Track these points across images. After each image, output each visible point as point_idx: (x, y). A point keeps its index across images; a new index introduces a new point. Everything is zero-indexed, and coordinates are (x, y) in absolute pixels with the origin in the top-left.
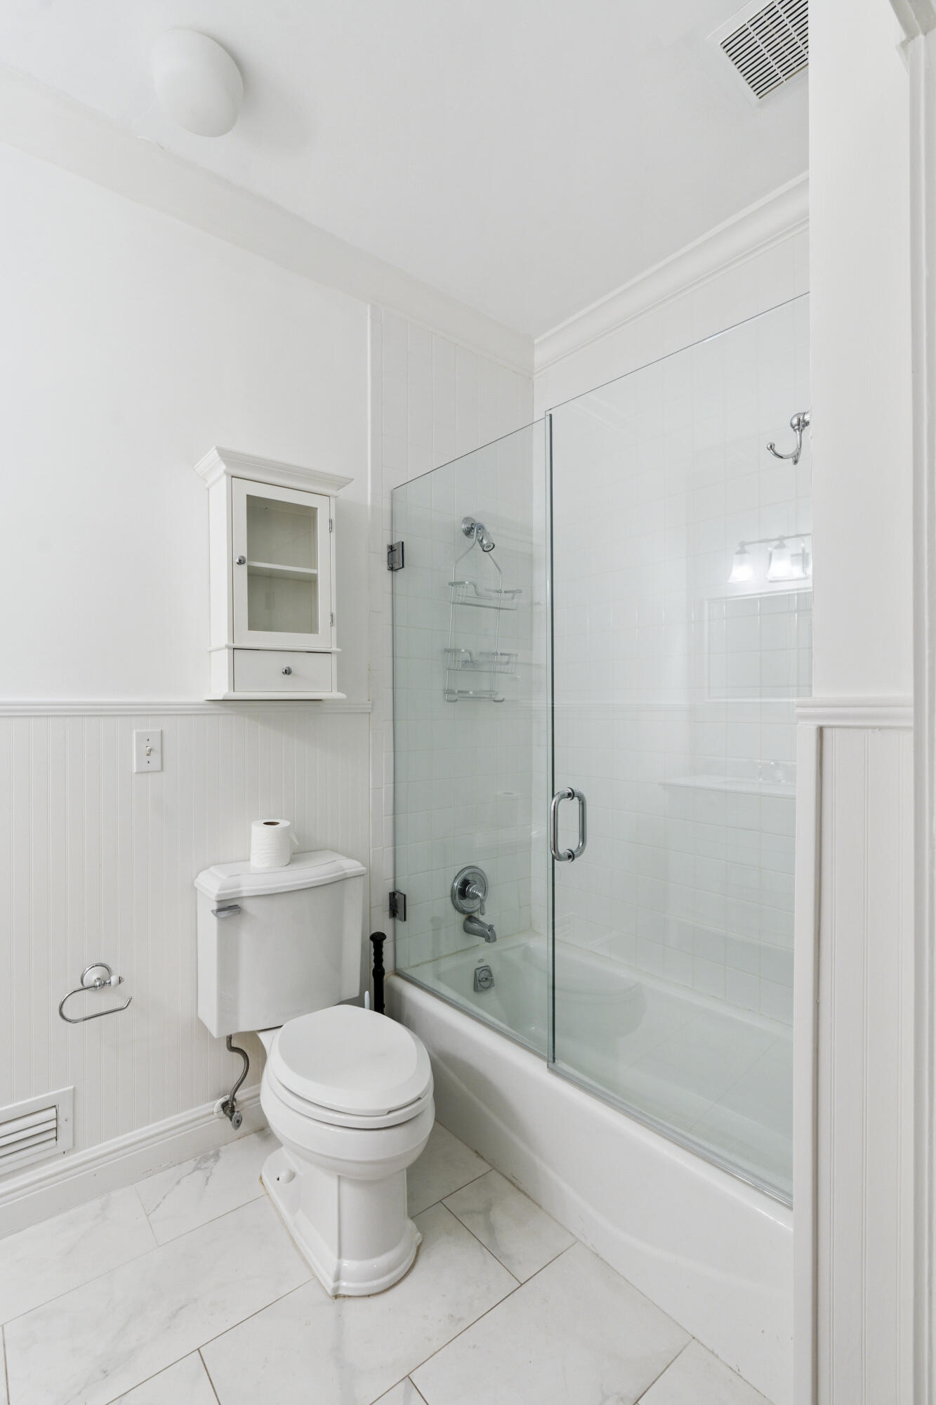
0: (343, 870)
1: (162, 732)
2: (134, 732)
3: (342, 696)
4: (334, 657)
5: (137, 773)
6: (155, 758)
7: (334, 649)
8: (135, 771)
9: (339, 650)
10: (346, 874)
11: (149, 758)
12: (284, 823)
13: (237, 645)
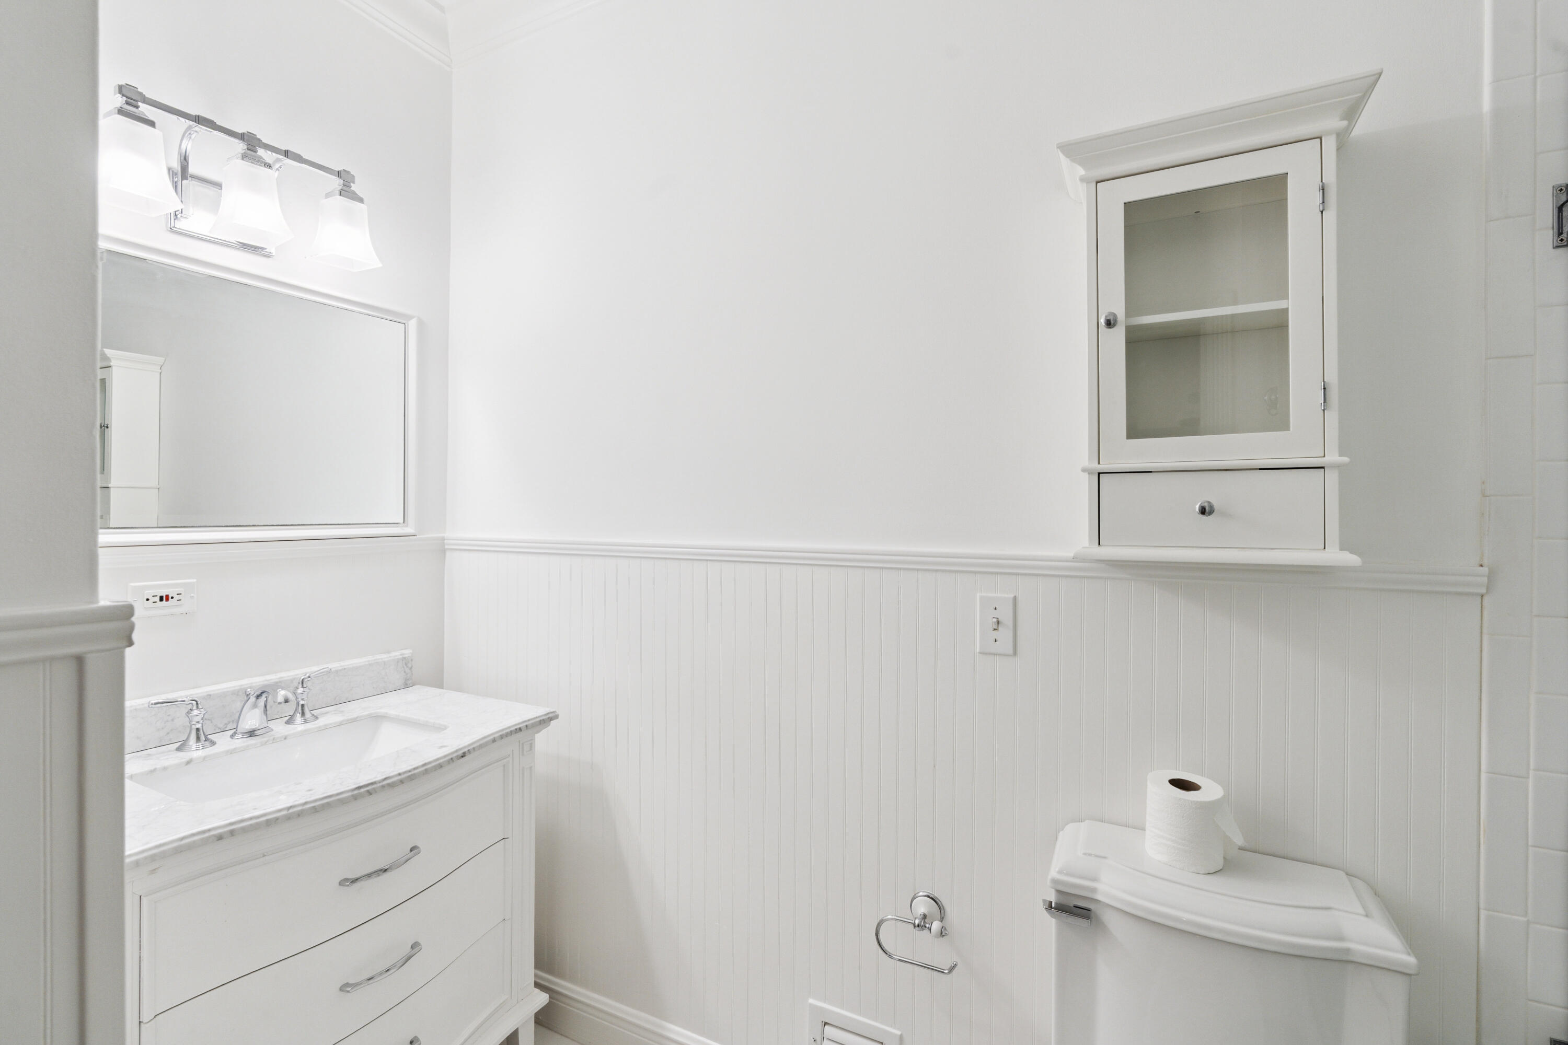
0: (1341, 939)
1: (1015, 598)
2: (978, 595)
3: (1350, 559)
4: (1332, 477)
5: (980, 653)
6: (1005, 635)
7: (1333, 457)
8: (978, 650)
9: (1345, 459)
10: (1348, 951)
11: (995, 635)
12: (1210, 791)
13: (1103, 467)
